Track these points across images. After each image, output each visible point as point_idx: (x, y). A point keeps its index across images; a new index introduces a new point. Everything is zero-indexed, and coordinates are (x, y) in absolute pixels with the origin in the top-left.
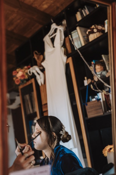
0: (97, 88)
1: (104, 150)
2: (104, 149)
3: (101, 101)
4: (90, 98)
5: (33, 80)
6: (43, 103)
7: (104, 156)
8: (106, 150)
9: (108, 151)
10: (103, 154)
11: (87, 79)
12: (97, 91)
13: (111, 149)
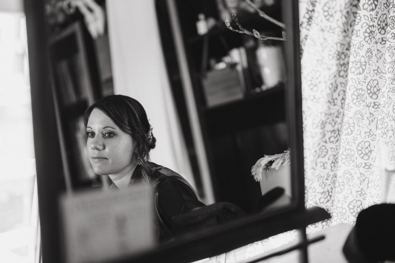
0: (239, 26)
1: (255, 166)
2: (254, 164)
3: (239, 68)
4: (212, 62)
5: (76, 27)
6: (104, 76)
7: (254, 180)
8: (261, 166)
9: (265, 167)
10: (253, 176)
11: (206, 18)
12: (240, 32)
13: (271, 163)
